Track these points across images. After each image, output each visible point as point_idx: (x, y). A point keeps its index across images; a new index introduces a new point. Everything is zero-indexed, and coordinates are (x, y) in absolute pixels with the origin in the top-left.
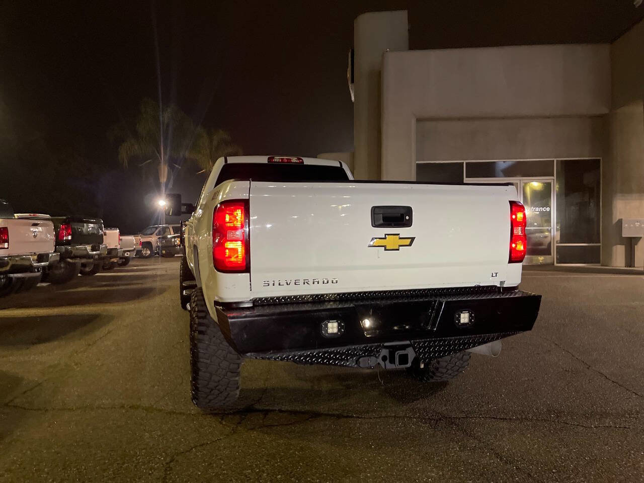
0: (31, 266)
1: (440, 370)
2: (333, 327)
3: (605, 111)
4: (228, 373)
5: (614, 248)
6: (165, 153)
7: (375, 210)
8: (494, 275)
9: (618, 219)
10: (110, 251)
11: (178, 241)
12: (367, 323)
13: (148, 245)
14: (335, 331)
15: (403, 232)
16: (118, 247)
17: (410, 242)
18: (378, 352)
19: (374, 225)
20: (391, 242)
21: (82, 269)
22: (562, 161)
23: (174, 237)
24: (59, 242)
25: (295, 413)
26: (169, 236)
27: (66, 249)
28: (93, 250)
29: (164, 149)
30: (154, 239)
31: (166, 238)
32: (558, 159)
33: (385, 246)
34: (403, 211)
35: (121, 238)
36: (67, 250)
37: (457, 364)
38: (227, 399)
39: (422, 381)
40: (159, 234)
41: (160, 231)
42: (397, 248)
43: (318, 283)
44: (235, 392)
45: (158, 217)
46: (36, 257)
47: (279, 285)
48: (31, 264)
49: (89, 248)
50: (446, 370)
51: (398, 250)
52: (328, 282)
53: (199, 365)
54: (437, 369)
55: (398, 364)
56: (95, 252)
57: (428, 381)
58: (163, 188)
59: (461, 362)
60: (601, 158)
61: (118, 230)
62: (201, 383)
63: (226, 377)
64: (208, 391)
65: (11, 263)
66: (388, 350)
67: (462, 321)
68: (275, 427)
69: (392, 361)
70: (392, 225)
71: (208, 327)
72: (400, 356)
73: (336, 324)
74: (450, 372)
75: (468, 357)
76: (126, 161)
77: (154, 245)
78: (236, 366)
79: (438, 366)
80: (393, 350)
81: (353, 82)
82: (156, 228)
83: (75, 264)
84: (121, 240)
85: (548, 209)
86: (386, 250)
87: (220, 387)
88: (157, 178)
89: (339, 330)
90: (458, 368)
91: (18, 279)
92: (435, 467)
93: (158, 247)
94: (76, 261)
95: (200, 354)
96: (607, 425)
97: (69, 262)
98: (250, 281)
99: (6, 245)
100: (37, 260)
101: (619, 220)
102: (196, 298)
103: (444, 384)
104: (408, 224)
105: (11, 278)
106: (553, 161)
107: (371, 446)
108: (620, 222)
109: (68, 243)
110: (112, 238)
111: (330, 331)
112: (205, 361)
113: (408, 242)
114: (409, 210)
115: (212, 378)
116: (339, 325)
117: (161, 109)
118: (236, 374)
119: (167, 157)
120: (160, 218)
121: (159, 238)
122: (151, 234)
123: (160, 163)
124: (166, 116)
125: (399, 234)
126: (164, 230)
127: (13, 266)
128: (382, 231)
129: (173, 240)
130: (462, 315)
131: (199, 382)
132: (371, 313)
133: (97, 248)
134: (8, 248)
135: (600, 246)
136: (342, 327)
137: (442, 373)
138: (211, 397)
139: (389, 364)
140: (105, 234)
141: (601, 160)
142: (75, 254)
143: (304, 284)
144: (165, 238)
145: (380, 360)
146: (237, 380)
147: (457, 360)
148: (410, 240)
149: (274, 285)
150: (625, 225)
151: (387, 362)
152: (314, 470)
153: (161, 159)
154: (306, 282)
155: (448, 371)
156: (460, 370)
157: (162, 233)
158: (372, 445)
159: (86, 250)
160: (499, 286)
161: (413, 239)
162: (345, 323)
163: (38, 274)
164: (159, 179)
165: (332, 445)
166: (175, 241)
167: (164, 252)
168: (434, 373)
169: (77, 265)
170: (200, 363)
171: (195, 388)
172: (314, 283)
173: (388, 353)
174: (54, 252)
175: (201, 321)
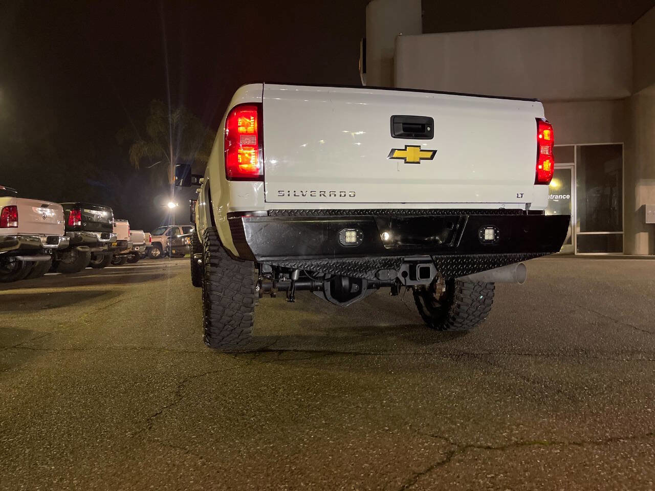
0: (41, 247)
1: (461, 314)
2: (350, 237)
3: (626, 93)
4: (242, 307)
5: (637, 235)
6: (174, 154)
7: (395, 120)
8: (520, 196)
9: (640, 206)
10: (120, 243)
11: (188, 241)
12: (387, 236)
13: (158, 245)
14: (353, 240)
15: (424, 144)
16: (128, 239)
17: (432, 156)
18: (398, 266)
19: (394, 135)
20: (410, 154)
21: (92, 261)
22: (581, 146)
23: (184, 237)
24: (69, 228)
25: (311, 352)
26: (179, 236)
27: (75, 234)
28: (102, 238)
29: (173, 150)
30: (163, 240)
31: (176, 237)
32: (578, 145)
33: (404, 159)
34: (424, 122)
35: (131, 232)
36: (76, 236)
37: (478, 308)
38: (240, 337)
39: (442, 330)
40: (169, 233)
41: (169, 232)
42: (418, 161)
43: (335, 196)
44: (249, 329)
45: (168, 219)
46: (45, 239)
47: (295, 195)
48: (40, 245)
49: (99, 236)
50: (467, 315)
51: (419, 163)
52: (345, 196)
53: (211, 297)
54: (458, 314)
55: (419, 277)
56: (104, 240)
57: (448, 330)
58: (173, 190)
59: (483, 306)
60: (623, 143)
61: (128, 223)
62: (214, 317)
63: (240, 312)
64: (221, 326)
65: (20, 243)
66: (408, 265)
67: (487, 237)
68: (291, 361)
69: (413, 277)
70: (412, 136)
71: (221, 259)
72: (422, 269)
73: (354, 234)
74: (471, 317)
75: (490, 301)
76: (137, 163)
77: (164, 245)
78: (250, 300)
79: (458, 310)
80: (413, 265)
81: (365, 71)
82: (166, 229)
83: (85, 253)
84: (131, 234)
85: (568, 197)
86: (406, 162)
87: (233, 322)
88: (167, 180)
89: (358, 239)
90: (480, 313)
91: (28, 262)
92: (458, 385)
93: (168, 247)
94: (87, 250)
95: (212, 286)
96: (640, 358)
97: (79, 251)
98: (265, 191)
99: (15, 224)
100: (47, 242)
101: (642, 206)
102: (208, 234)
103: (465, 333)
104: (430, 136)
105: (20, 262)
106: (574, 146)
107: (390, 372)
108: (643, 208)
109: (78, 229)
110: (122, 230)
111: (348, 240)
112: (219, 294)
113: (429, 155)
114: (430, 122)
115: (226, 312)
116: (358, 234)
117: (170, 112)
118: (250, 309)
119: (176, 159)
120: (169, 219)
121: (168, 238)
122: (161, 234)
123: (169, 164)
124: (174, 117)
125: (420, 146)
126: (174, 230)
127: (22, 245)
128: (402, 143)
129: (183, 240)
130: (487, 231)
131: (212, 316)
132: (390, 226)
133: (106, 236)
134: (17, 227)
135: (622, 234)
136: (360, 237)
137: (462, 319)
138: (224, 333)
139: (410, 280)
140: (115, 226)
141: (623, 146)
142: (86, 241)
143: (321, 196)
144: (174, 237)
145: (399, 275)
146: (251, 316)
147: (478, 304)
148: (431, 153)
149: (289, 195)
150: (648, 211)
151: (408, 278)
152: (332, 388)
153: (170, 160)
154: (322, 194)
155: (470, 317)
156: (482, 315)
157: (172, 233)
158: (392, 371)
159: (96, 237)
160: (524, 209)
161: (434, 152)
162: (364, 234)
163: (49, 258)
164: (168, 181)
165: (349, 371)
166: (185, 241)
167: (174, 251)
168: (454, 319)
169: (87, 254)
170: (213, 296)
171: (208, 324)
172: (330, 196)
173: (408, 268)
174: (64, 236)
175: (214, 254)
